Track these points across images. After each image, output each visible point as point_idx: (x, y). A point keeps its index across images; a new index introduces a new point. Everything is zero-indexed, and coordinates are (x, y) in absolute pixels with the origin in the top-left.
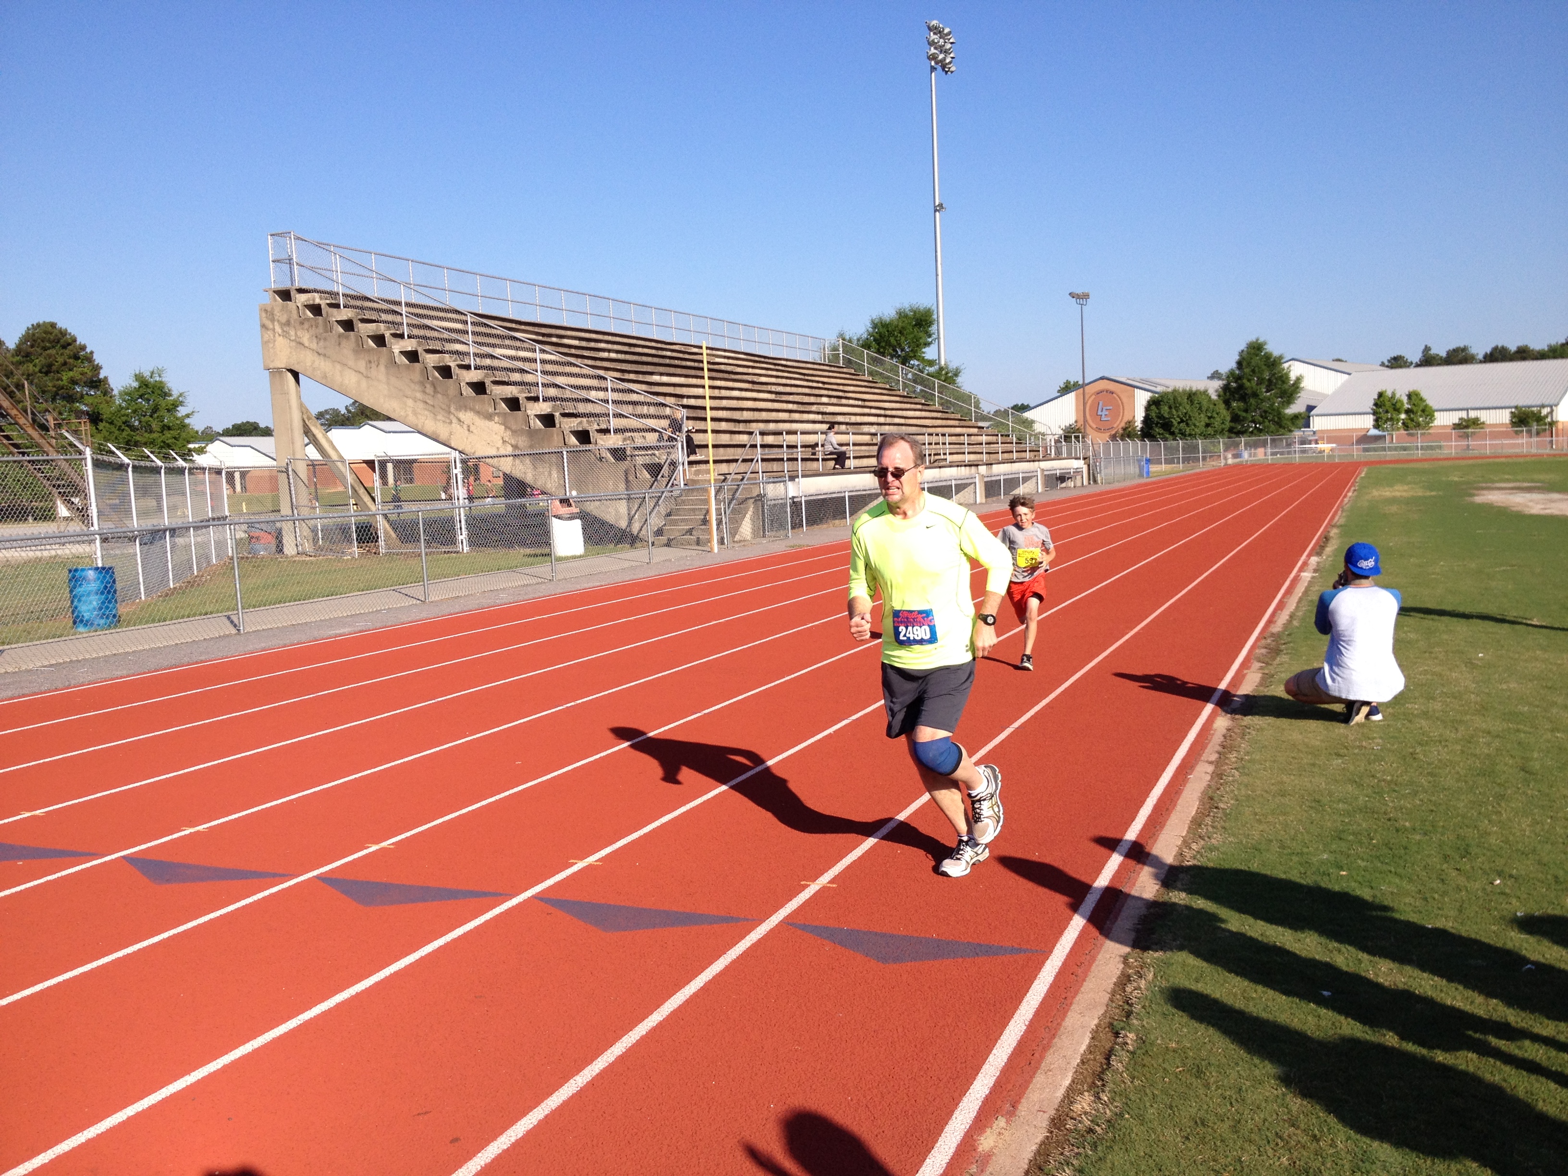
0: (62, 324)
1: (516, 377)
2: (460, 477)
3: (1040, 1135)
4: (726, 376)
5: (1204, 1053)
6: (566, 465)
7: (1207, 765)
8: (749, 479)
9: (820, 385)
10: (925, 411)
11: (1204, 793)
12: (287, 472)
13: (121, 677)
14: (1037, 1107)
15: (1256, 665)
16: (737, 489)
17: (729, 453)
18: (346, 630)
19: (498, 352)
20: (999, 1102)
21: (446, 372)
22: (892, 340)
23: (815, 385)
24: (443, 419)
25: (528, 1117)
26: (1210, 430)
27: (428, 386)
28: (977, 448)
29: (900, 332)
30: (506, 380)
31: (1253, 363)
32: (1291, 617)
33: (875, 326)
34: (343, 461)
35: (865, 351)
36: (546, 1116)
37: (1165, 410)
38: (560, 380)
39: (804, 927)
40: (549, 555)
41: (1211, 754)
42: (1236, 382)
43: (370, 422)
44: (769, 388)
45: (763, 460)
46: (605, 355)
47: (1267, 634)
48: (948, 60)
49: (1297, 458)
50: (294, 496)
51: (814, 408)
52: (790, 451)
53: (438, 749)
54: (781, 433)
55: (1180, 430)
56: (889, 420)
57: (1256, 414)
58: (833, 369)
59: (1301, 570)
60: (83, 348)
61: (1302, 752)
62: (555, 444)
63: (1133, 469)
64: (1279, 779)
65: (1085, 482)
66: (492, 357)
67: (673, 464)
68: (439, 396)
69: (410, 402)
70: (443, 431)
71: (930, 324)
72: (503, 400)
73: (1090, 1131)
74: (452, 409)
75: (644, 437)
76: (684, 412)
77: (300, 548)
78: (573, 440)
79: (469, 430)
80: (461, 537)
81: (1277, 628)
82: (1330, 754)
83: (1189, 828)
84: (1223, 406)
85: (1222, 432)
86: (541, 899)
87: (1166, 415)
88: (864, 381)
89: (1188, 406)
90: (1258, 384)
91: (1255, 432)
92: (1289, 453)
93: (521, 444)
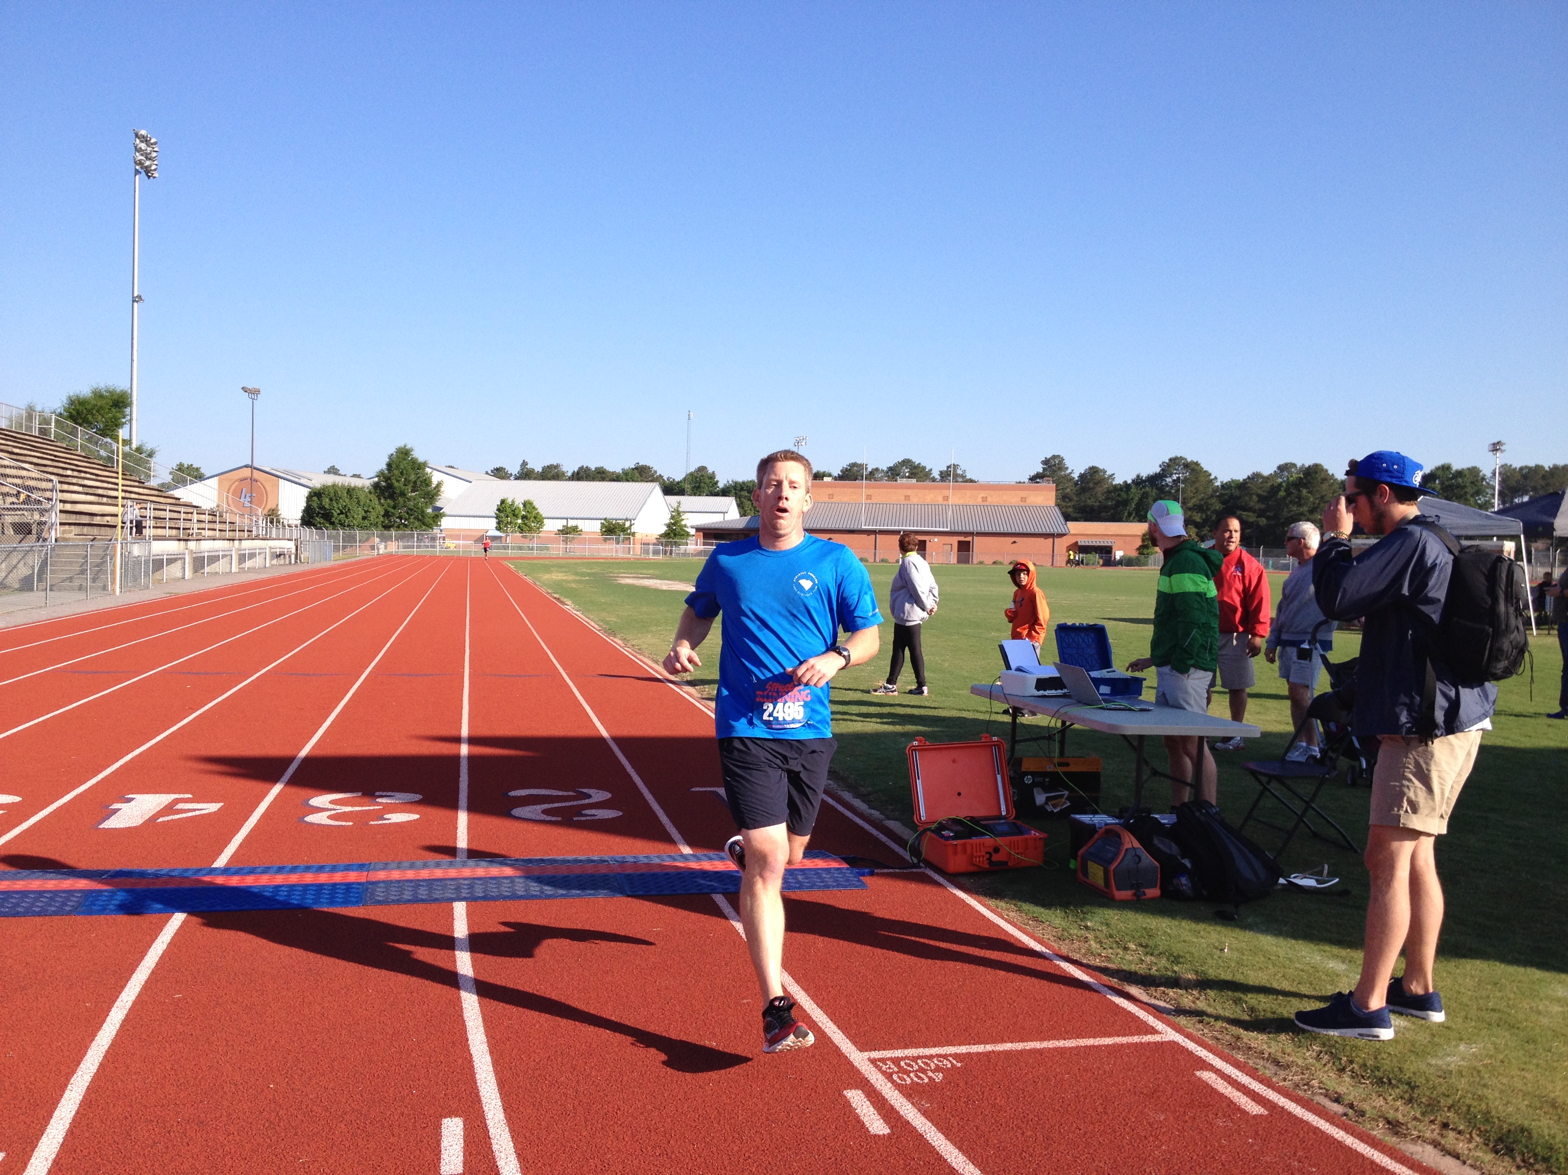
9: (55, 458)
22: (90, 417)
26: (366, 523)
29: (96, 410)
31: (401, 466)
33: (71, 401)
37: (326, 502)
42: (385, 482)
48: (151, 167)
49: (438, 551)
55: (339, 521)
57: (402, 511)
58: (47, 442)
65: (293, 561)
67: (42, 524)
71: (125, 405)
84: (377, 502)
85: (376, 525)
87: (327, 506)
88: (80, 456)
89: (347, 500)
90: (405, 485)
91: (401, 526)
92: (433, 547)
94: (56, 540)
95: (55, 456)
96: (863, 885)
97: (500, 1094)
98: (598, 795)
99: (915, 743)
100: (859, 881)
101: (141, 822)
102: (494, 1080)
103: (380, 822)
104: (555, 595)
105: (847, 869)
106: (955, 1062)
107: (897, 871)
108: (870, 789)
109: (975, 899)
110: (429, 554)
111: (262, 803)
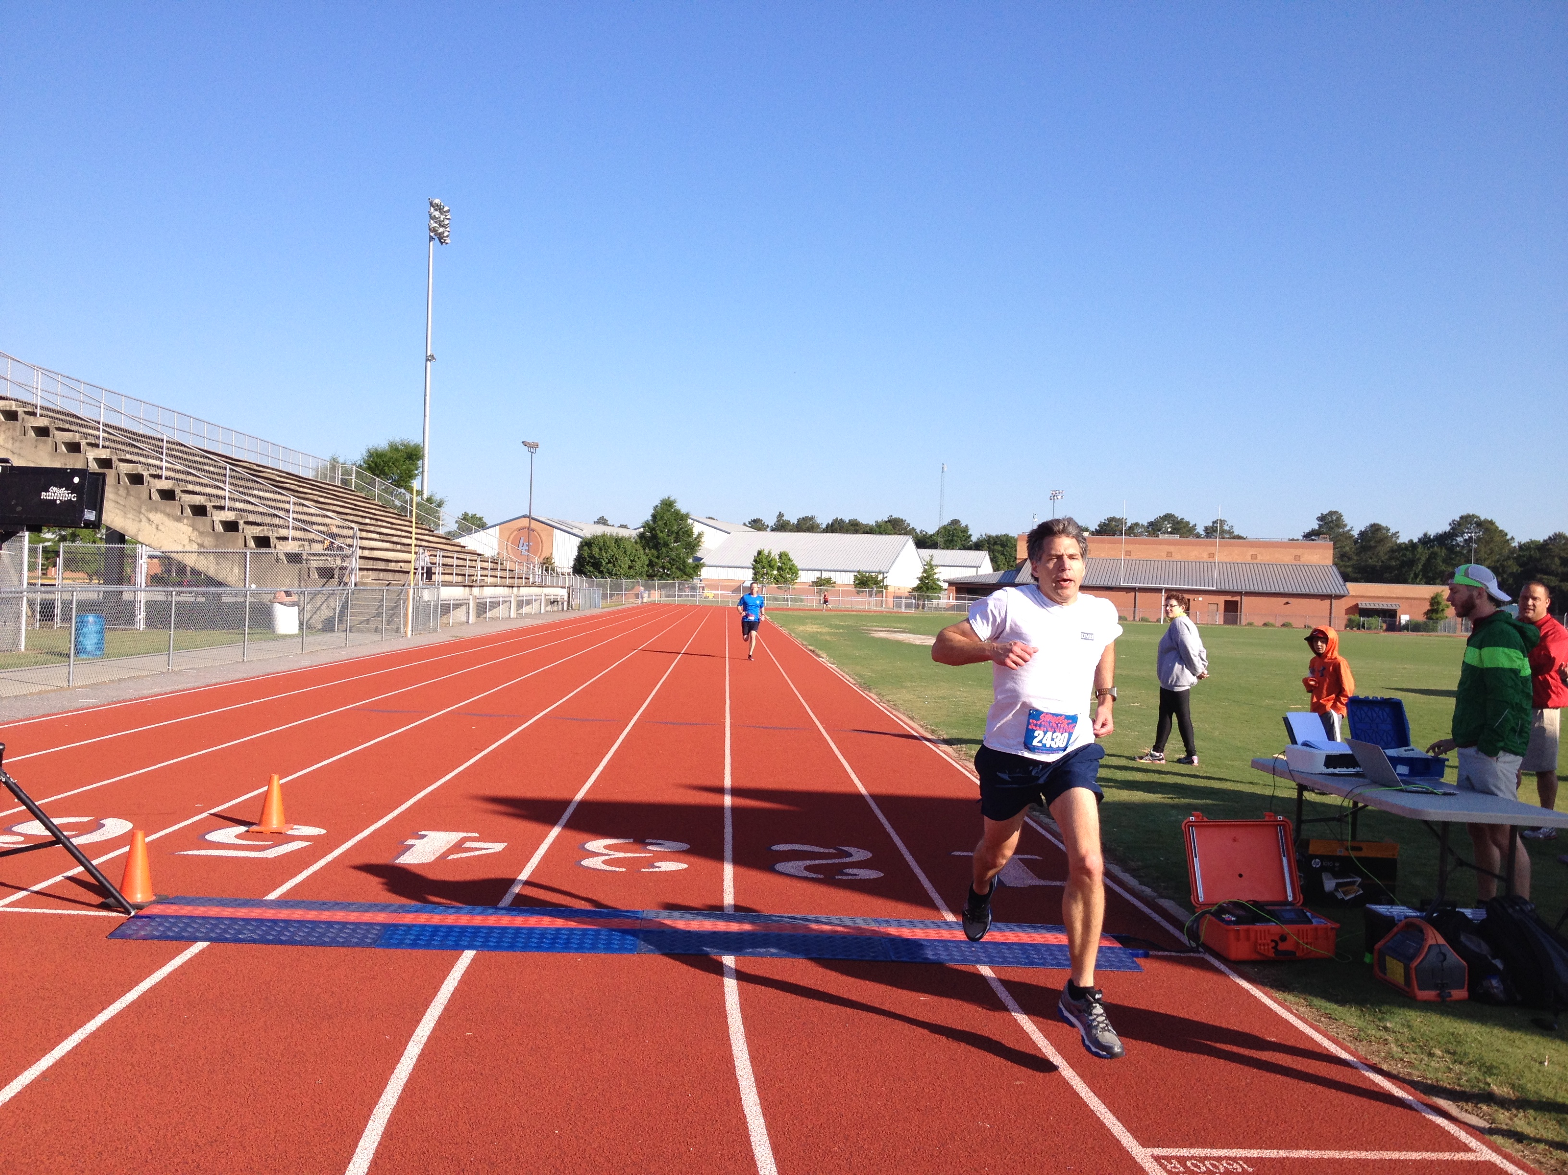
2: (144, 567)
6: (248, 563)
9: (354, 507)
21: (136, 479)
23: (351, 506)
24: (133, 517)
26: (632, 572)
27: (121, 489)
29: (392, 462)
31: (665, 517)
33: (370, 454)
35: (377, 479)
37: (595, 551)
42: (650, 532)
48: (446, 234)
49: (697, 600)
51: (370, 528)
55: (608, 570)
57: (665, 561)
58: (347, 491)
62: (239, 546)
65: (565, 608)
71: (418, 459)
72: (189, 506)
74: (143, 510)
78: (252, 544)
79: (157, 528)
80: (139, 618)
84: (642, 552)
85: (641, 574)
87: (597, 556)
88: (376, 505)
89: (615, 550)
90: (668, 536)
91: (664, 576)
92: (693, 596)
93: (206, 543)
94: (356, 585)
95: (355, 505)
96: (1138, 967)
97: (775, 1159)
98: (859, 854)
99: (1192, 818)
100: (1133, 962)
101: (433, 859)
102: (768, 1144)
103: (651, 870)
104: (810, 648)
105: (1120, 948)
106: (1246, 1167)
107: (1174, 954)
108: (1140, 863)
109: (1260, 990)
110: (689, 603)
111: (542, 845)
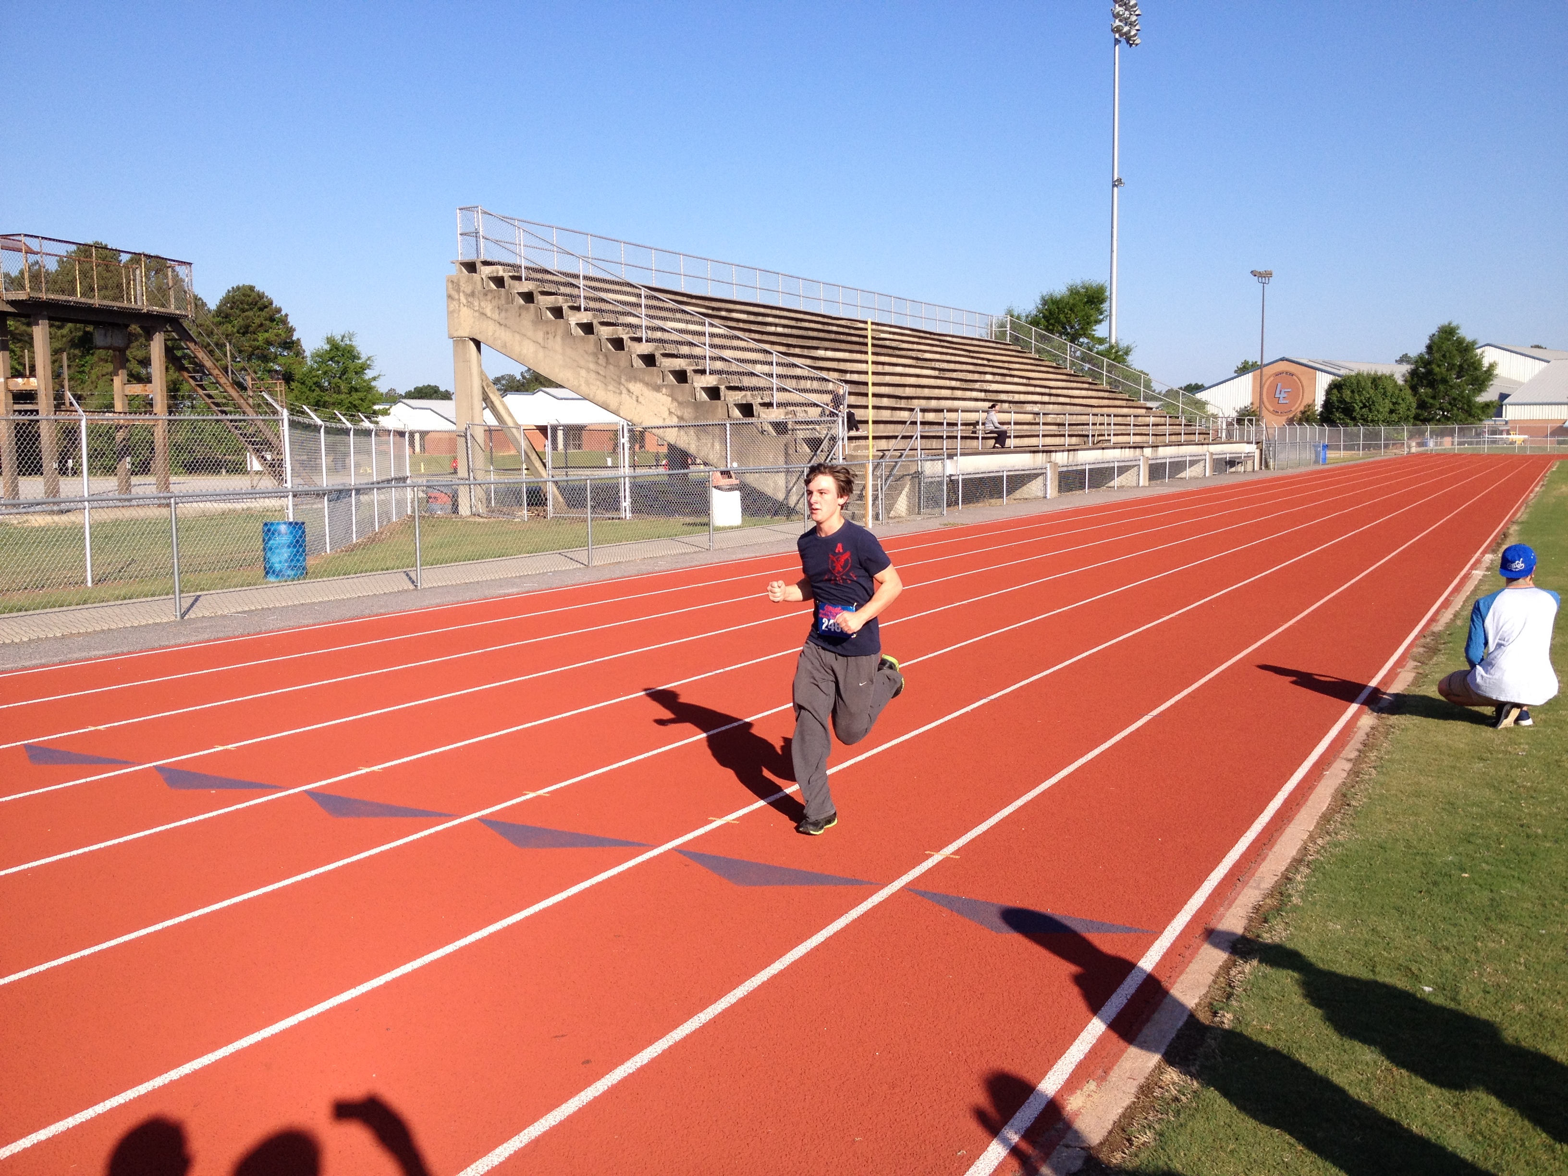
0: (259, 288)
1: (685, 350)
2: (627, 446)
3: (1127, 1101)
4: (890, 351)
5: (1297, 1036)
6: (728, 437)
7: (1344, 761)
8: (907, 456)
9: (985, 362)
10: (1092, 390)
11: (1337, 790)
12: (466, 436)
13: (307, 626)
14: (1128, 1075)
15: (1411, 664)
16: (895, 466)
17: (890, 430)
18: (515, 590)
19: (669, 325)
20: (1092, 1068)
21: (618, 344)
22: (1062, 316)
23: (980, 362)
24: (614, 389)
25: (654, 1046)
26: (1394, 417)
27: (601, 357)
28: (1144, 430)
29: (1071, 310)
30: (675, 352)
31: (1444, 348)
32: (1455, 616)
33: (1045, 302)
34: (518, 427)
35: (1034, 328)
36: (670, 1047)
37: (1347, 394)
38: (727, 354)
39: (924, 894)
40: (707, 524)
41: (1350, 751)
42: (1424, 367)
43: (544, 389)
44: (933, 364)
45: (922, 437)
46: (772, 329)
47: (1426, 633)
48: (1133, 33)
50: (470, 460)
51: (977, 386)
52: (951, 428)
53: (593, 707)
54: (942, 411)
55: (1362, 415)
56: (1053, 399)
57: (1445, 402)
58: (999, 346)
59: (1473, 567)
60: (279, 310)
61: (1444, 753)
62: (720, 416)
63: (1308, 455)
64: (1416, 780)
65: (1257, 468)
66: (663, 330)
67: (833, 439)
68: (611, 367)
69: (583, 373)
70: (613, 400)
71: (1102, 301)
72: (671, 372)
73: (1176, 1099)
74: (623, 380)
75: (806, 412)
76: (847, 388)
77: (474, 509)
78: (737, 413)
79: (637, 401)
80: (624, 504)
81: (1438, 627)
82: (1473, 757)
83: (1318, 823)
84: (1409, 392)
85: (1407, 419)
86: (680, 852)
87: (1348, 400)
89: (1372, 391)
90: (1449, 370)
91: (1443, 420)
92: (1478, 443)
93: (686, 416)
95: (989, 360)
110: (1470, 452)
